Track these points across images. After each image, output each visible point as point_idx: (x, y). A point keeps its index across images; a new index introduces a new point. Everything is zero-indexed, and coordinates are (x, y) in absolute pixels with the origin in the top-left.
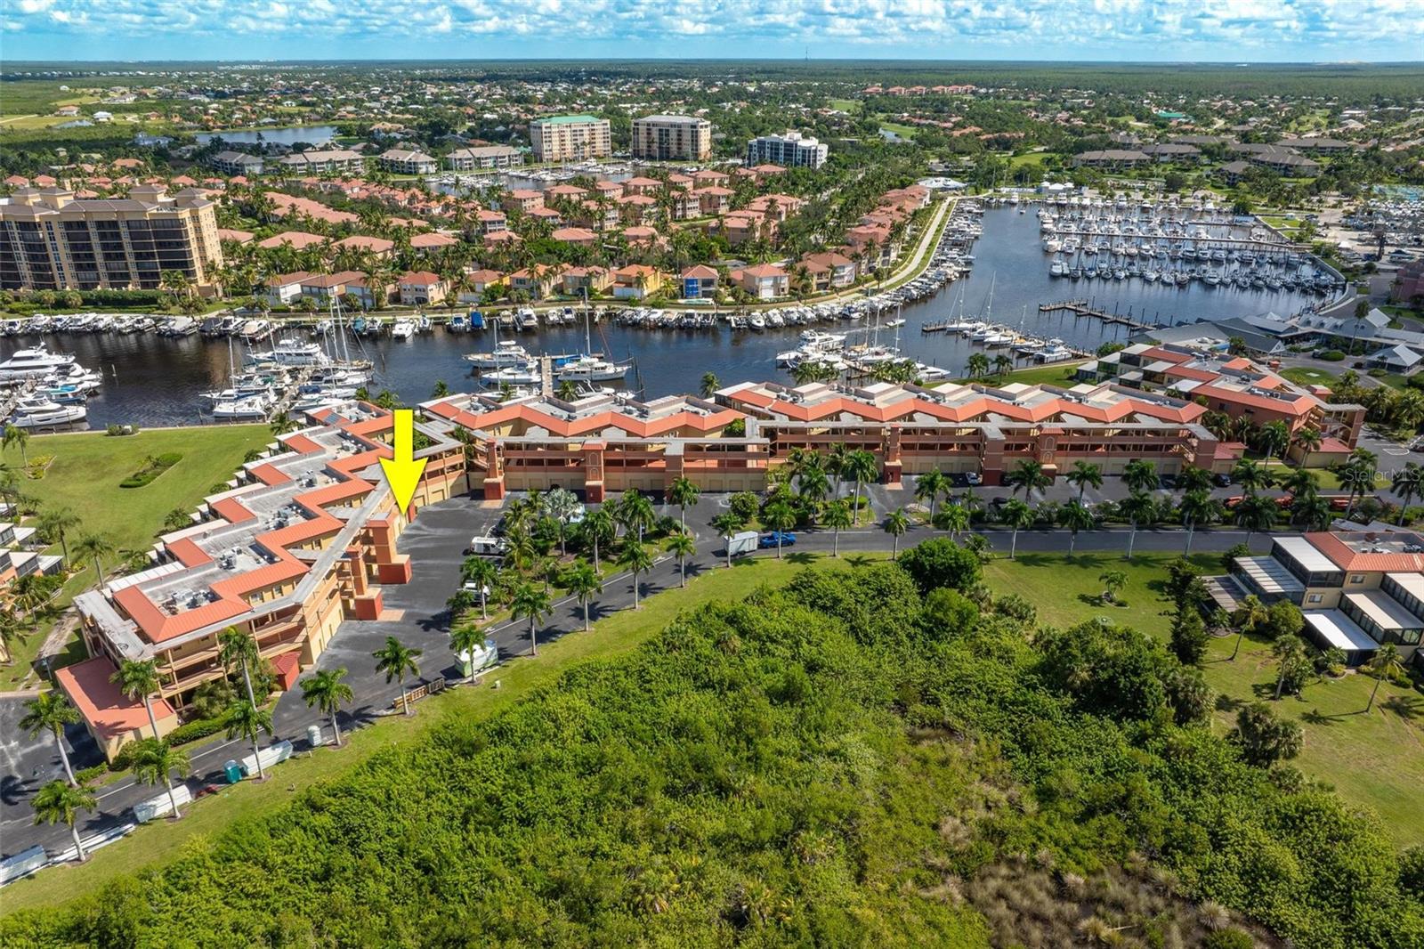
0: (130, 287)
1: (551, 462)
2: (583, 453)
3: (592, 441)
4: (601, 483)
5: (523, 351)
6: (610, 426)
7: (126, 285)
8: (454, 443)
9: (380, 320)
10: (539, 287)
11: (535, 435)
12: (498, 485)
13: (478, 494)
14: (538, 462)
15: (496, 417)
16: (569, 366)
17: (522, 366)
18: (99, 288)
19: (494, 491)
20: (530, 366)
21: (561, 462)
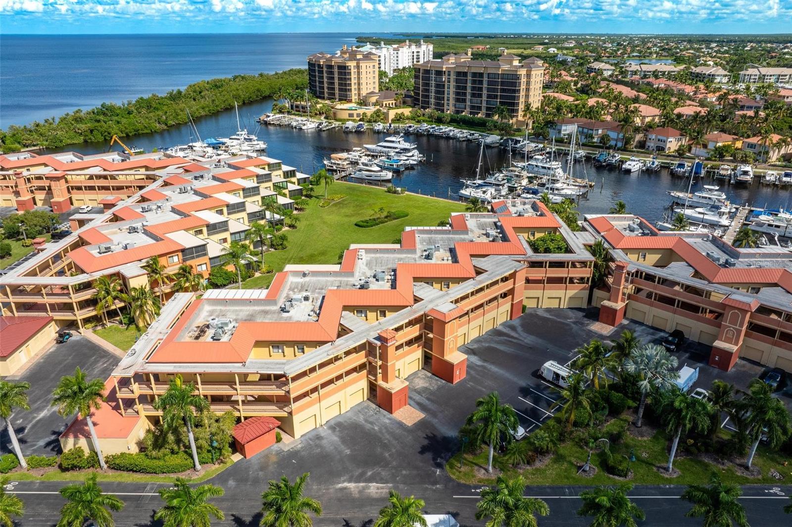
0: (480, 115)
1: (685, 306)
2: (723, 306)
3: (741, 297)
4: (734, 348)
5: (724, 197)
6: (776, 285)
7: (478, 113)
8: (587, 256)
9: (618, 157)
10: (767, 153)
11: (679, 272)
12: (615, 311)
13: (594, 313)
14: (670, 301)
15: (648, 242)
16: (763, 218)
17: (715, 208)
18: (464, 114)
19: (609, 316)
20: (723, 210)
21: (695, 309)
